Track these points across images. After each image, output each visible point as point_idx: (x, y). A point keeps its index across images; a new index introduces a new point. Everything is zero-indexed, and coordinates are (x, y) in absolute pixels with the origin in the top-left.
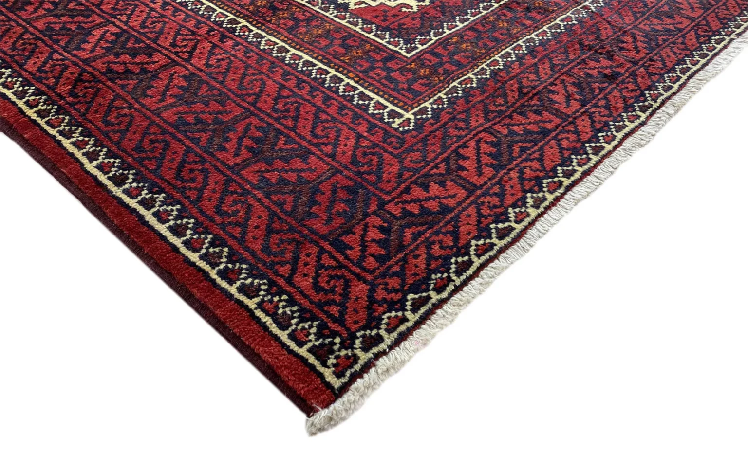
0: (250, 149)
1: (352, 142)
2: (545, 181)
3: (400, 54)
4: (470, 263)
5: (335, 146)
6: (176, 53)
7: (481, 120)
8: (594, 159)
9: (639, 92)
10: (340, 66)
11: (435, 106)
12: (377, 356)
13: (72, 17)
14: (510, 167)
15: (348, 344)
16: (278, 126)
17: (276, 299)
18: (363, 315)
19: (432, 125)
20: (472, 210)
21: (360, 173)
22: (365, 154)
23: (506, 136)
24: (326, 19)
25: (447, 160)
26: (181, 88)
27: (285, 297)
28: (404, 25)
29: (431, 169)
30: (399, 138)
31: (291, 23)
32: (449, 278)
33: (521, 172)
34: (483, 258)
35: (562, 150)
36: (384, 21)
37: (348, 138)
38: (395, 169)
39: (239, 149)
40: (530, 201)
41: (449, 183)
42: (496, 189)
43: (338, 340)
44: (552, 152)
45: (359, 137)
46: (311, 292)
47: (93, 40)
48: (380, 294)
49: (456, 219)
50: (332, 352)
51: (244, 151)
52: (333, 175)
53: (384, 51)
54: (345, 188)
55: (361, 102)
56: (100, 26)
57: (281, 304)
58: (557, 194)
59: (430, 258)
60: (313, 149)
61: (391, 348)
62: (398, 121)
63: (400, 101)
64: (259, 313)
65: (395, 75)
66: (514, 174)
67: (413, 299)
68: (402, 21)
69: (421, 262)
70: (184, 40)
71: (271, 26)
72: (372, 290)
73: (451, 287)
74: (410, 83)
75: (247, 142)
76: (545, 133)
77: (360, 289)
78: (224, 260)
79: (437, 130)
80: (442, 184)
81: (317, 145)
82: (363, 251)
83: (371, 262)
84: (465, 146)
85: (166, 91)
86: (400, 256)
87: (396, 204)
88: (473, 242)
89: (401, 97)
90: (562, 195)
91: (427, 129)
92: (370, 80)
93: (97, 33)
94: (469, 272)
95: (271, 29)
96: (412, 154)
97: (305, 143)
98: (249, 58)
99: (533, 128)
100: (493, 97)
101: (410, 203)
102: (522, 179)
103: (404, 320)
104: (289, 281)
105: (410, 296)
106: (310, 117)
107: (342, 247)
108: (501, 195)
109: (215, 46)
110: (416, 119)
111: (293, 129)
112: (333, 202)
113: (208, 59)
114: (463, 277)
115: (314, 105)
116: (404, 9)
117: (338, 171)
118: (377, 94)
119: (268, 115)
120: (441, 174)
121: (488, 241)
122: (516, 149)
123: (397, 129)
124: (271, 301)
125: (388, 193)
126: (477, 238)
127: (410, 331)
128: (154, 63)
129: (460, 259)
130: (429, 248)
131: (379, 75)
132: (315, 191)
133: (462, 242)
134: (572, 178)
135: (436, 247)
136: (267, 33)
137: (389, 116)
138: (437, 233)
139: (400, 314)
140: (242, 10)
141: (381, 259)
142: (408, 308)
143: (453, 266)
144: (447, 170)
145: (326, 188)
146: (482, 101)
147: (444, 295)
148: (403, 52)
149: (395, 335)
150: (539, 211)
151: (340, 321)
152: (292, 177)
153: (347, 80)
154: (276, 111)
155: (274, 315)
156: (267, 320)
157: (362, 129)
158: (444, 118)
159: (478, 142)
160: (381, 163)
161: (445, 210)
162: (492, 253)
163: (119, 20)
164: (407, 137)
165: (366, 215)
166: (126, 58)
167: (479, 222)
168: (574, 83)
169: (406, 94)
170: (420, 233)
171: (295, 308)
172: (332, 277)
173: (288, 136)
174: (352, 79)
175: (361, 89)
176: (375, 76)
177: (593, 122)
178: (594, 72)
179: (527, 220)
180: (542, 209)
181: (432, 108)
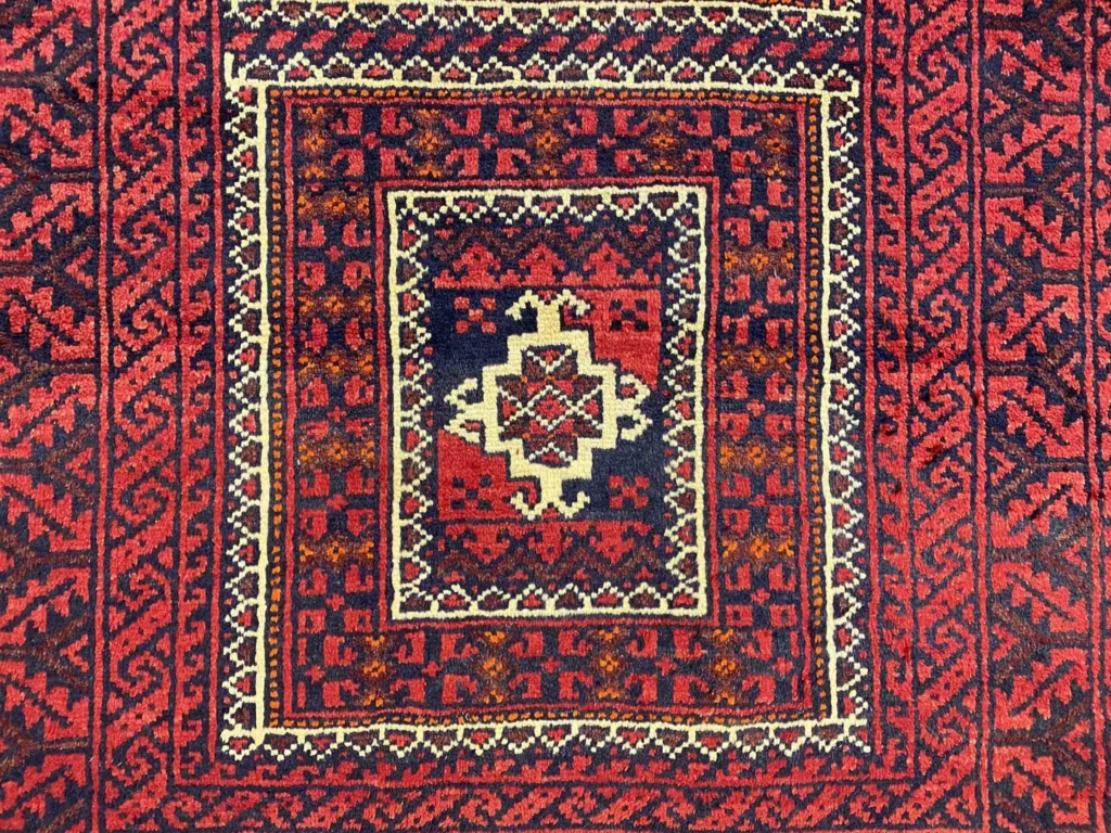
0: (31, 630)
1: (149, 718)
3: (390, 599)
5: (126, 707)
6: (115, 341)
10: (283, 565)
11: (308, 746)
16: (99, 614)
19: (266, 775)
21: (106, 775)
22: (142, 753)
24: (383, 428)
26: (58, 430)
28: (472, 539)
30: (206, 759)
31: (324, 399)
36: (457, 504)
37: (152, 707)
38: (146, 804)
39: (18, 619)
45: (167, 716)
51: (21, 628)
52: (78, 750)
53: (377, 578)
54: (71, 782)
55: (234, 657)
60: (98, 690)
62: (239, 731)
63: (281, 698)
65: (332, 641)
70: (150, 316)
71: (291, 380)
74: (335, 673)
75: (39, 615)
79: (260, 789)
81: (109, 687)
89: (288, 693)
91: (252, 778)
92: (288, 624)
95: (282, 390)
96: (191, 801)
97: (99, 673)
98: (194, 434)
100: (397, 796)
106: (148, 632)
109: (176, 367)
110: (260, 749)
111: (110, 635)
112: (37, 791)
113: (140, 394)
115: (175, 610)
116: (519, 498)
117: (88, 752)
118: (268, 659)
119: (108, 584)
123: (220, 743)
131: (309, 624)
132: (36, 760)
137: (239, 716)
145: (50, 764)
148: (398, 599)
152: (33, 715)
153: (261, 600)
154: (123, 584)
157: (184, 705)
158: (296, 778)
160: (145, 780)
164: (218, 767)
169: (302, 695)
173: (92, 643)
174: (269, 602)
175: (260, 634)
176: (302, 621)
181: (301, 747)
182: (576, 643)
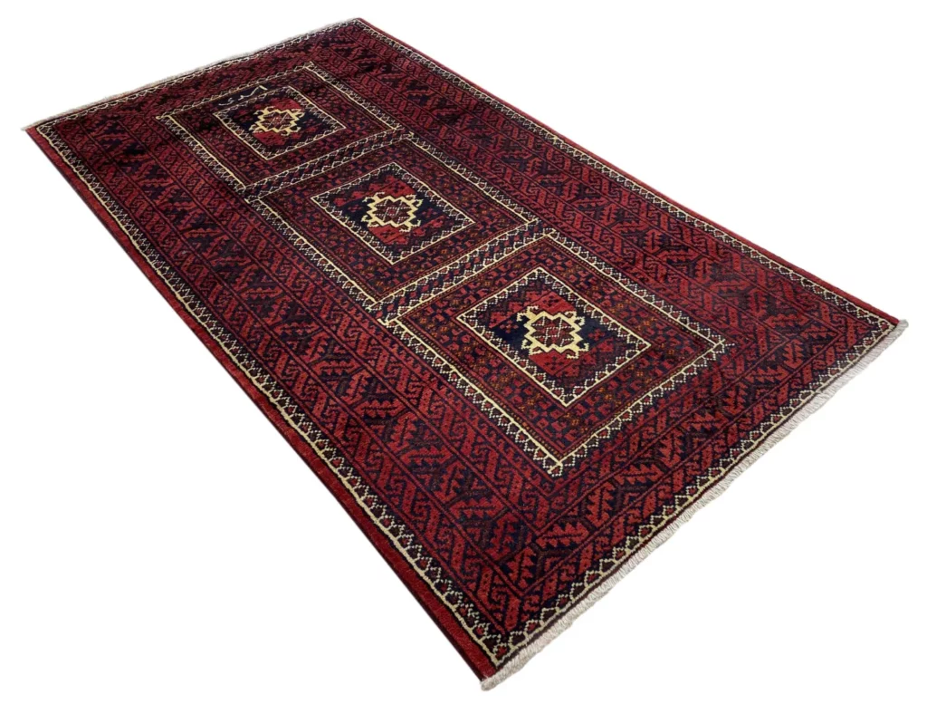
0: (455, 489)
1: (519, 486)
2: (641, 527)
3: (560, 403)
4: (583, 587)
5: (509, 488)
6: (409, 399)
7: (608, 471)
8: (679, 509)
9: (725, 450)
10: (518, 416)
11: (578, 456)
12: (520, 648)
13: (338, 361)
14: (619, 513)
15: (505, 640)
16: (474, 470)
17: (467, 606)
18: (515, 621)
19: (574, 472)
20: (590, 548)
21: (523, 512)
22: (527, 496)
23: (622, 486)
24: (512, 366)
25: (580, 505)
26: (412, 432)
27: (472, 605)
28: (567, 373)
29: (569, 511)
30: (550, 483)
31: (487, 371)
32: (569, 597)
33: (627, 519)
34: (591, 585)
35: (658, 499)
36: (553, 369)
37: (517, 482)
38: (545, 510)
39: (448, 489)
40: (628, 542)
41: (579, 524)
42: (608, 532)
43: (499, 636)
44: (651, 501)
45: (525, 480)
46: (487, 603)
47: (354, 385)
48: (527, 607)
49: (579, 554)
50: (496, 644)
51: (452, 491)
52: (506, 512)
53: (550, 401)
54: (512, 524)
55: (529, 450)
56: (357, 371)
57: (470, 610)
58: (646, 538)
59: (560, 582)
60: (495, 490)
61: (529, 643)
62: (552, 468)
63: (555, 449)
64: (457, 615)
65: (555, 424)
66: (622, 520)
67: (545, 612)
68: (566, 370)
69: (553, 585)
70: (414, 386)
71: (472, 373)
72: (522, 604)
73: (569, 605)
74: (564, 432)
75: (454, 483)
76: (649, 484)
77: (515, 602)
78: (439, 576)
79: (577, 477)
80: (574, 525)
81: (498, 487)
82: (519, 574)
83: (523, 583)
84: (593, 493)
85: (403, 435)
86: (542, 579)
87: (543, 539)
88: (587, 572)
89: (556, 446)
90: (650, 539)
91: (571, 476)
92: (536, 430)
93: (356, 377)
94: (581, 594)
95: (473, 377)
96: (558, 498)
97: (490, 485)
98: (456, 405)
99: (642, 479)
100: (620, 449)
101: (551, 538)
102: (626, 524)
103: (538, 625)
104: (475, 593)
105: (544, 609)
106: (495, 462)
107: (507, 571)
108: (610, 536)
109: (434, 393)
110: (564, 467)
111: (483, 472)
112: (504, 535)
113: (430, 406)
114: (577, 598)
115: (498, 451)
116: (569, 357)
117: (509, 510)
118: (540, 442)
119: (468, 459)
120: (575, 516)
121: (596, 572)
122: (627, 499)
123: (550, 475)
124: (464, 607)
125: (539, 530)
126: (590, 569)
127: (541, 633)
128: (394, 408)
129: (577, 585)
130: (559, 575)
131: (543, 425)
132: (494, 525)
133: (580, 572)
134: (659, 526)
135: (564, 574)
136: (470, 381)
137: (547, 464)
138: (566, 564)
139: (536, 621)
140: (453, 357)
141: (530, 581)
142: (542, 617)
143: (572, 589)
144: (579, 512)
145: (500, 523)
146: (611, 452)
147: (564, 610)
148: (562, 401)
149: (532, 635)
150: (632, 551)
151: (502, 624)
152: (480, 513)
153: (521, 429)
154: (472, 455)
155: (465, 617)
156: (461, 619)
157: (527, 474)
158: (584, 467)
159: (602, 490)
160: (537, 504)
161: (574, 545)
162: (597, 581)
163: (369, 364)
164: (556, 482)
165: (524, 547)
166: (376, 403)
167: (593, 557)
168: (680, 438)
169: (560, 444)
170: (556, 563)
171: (477, 613)
172: (499, 593)
173: (480, 479)
174: (525, 428)
175: (530, 438)
176: (540, 426)
177: (686, 475)
178: (697, 427)
179: (624, 557)
180: (634, 550)
181: (576, 457)
182: (625, 376)
